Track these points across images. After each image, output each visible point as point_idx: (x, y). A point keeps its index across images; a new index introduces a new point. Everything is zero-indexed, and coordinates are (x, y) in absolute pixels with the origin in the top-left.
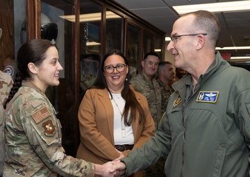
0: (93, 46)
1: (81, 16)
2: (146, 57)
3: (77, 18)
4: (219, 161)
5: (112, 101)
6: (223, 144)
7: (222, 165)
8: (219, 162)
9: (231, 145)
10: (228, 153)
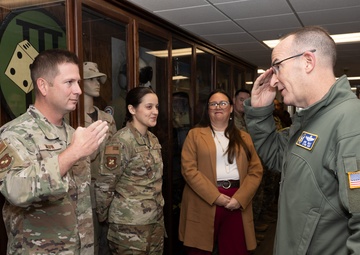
0: (181, 80)
1: (173, 51)
2: (237, 94)
3: (170, 53)
4: (308, 229)
5: (215, 139)
6: (316, 207)
7: (311, 236)
8: (309, 231)
9: (328, 211)
10: (323, 222)
